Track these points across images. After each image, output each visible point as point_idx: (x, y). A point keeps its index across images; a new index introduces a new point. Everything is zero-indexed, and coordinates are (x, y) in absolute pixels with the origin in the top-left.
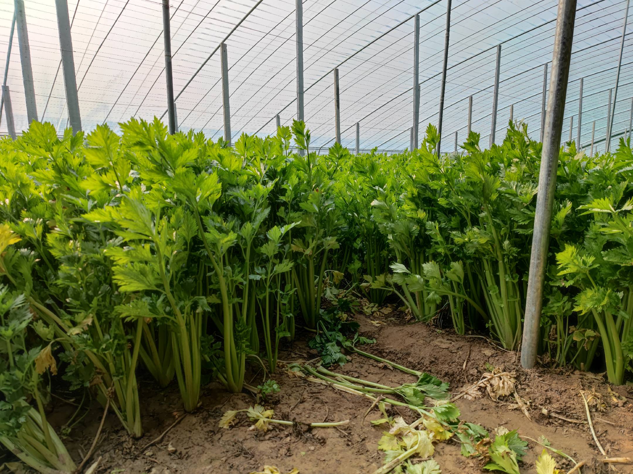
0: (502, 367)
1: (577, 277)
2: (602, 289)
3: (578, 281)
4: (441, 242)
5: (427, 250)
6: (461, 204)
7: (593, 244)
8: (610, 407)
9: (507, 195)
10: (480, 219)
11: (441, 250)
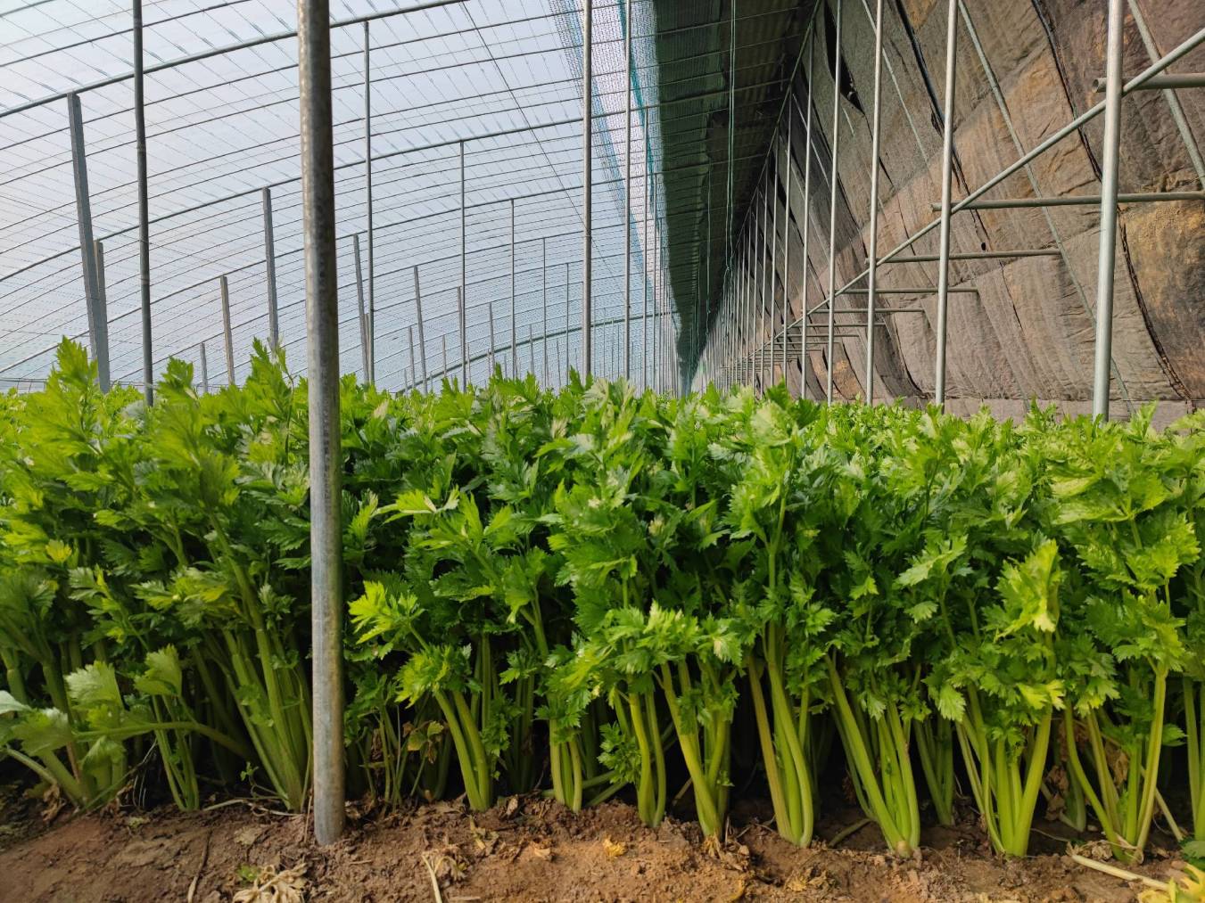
0: (277, 861)
1: (398, 635)
2: (437, 650)
3: (401, 640)
4: (117, 612)
5: (86, 635)
6: (155, 520)
7: (417, 567)
8: (473, 863)
9: (254, 493)
10: (209, 545)
11: (116, 632)
